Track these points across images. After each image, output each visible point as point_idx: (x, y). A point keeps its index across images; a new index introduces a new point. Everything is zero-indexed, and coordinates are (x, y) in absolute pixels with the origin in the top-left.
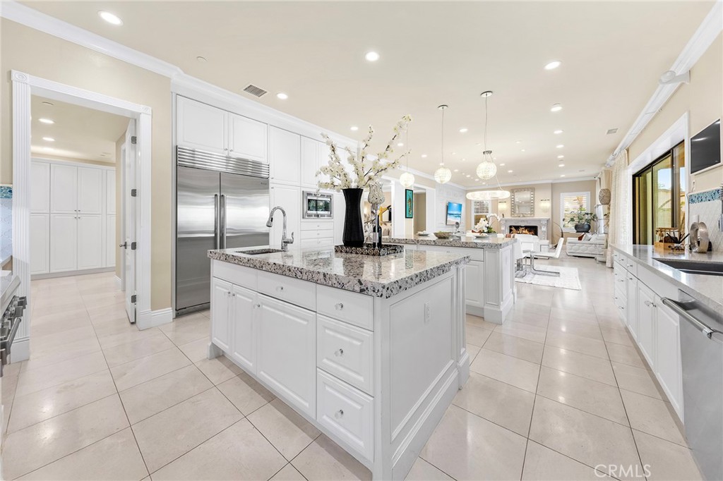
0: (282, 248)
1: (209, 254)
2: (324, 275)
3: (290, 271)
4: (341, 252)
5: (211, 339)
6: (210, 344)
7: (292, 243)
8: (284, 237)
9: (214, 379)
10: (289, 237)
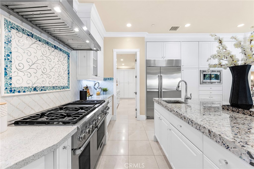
0: (185, 101)
1: (153, 100)
2: (209, 131)
3: (185, 119)
4: (228, 110)
5: (154, 134)
6: (154, 135)
7: (190, 99)
8: (186, 95)
9: (155, 151)
10: (189, 96)
